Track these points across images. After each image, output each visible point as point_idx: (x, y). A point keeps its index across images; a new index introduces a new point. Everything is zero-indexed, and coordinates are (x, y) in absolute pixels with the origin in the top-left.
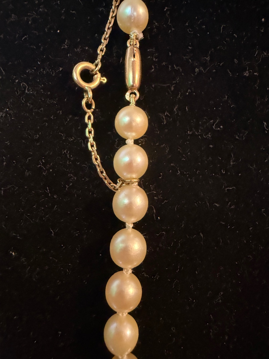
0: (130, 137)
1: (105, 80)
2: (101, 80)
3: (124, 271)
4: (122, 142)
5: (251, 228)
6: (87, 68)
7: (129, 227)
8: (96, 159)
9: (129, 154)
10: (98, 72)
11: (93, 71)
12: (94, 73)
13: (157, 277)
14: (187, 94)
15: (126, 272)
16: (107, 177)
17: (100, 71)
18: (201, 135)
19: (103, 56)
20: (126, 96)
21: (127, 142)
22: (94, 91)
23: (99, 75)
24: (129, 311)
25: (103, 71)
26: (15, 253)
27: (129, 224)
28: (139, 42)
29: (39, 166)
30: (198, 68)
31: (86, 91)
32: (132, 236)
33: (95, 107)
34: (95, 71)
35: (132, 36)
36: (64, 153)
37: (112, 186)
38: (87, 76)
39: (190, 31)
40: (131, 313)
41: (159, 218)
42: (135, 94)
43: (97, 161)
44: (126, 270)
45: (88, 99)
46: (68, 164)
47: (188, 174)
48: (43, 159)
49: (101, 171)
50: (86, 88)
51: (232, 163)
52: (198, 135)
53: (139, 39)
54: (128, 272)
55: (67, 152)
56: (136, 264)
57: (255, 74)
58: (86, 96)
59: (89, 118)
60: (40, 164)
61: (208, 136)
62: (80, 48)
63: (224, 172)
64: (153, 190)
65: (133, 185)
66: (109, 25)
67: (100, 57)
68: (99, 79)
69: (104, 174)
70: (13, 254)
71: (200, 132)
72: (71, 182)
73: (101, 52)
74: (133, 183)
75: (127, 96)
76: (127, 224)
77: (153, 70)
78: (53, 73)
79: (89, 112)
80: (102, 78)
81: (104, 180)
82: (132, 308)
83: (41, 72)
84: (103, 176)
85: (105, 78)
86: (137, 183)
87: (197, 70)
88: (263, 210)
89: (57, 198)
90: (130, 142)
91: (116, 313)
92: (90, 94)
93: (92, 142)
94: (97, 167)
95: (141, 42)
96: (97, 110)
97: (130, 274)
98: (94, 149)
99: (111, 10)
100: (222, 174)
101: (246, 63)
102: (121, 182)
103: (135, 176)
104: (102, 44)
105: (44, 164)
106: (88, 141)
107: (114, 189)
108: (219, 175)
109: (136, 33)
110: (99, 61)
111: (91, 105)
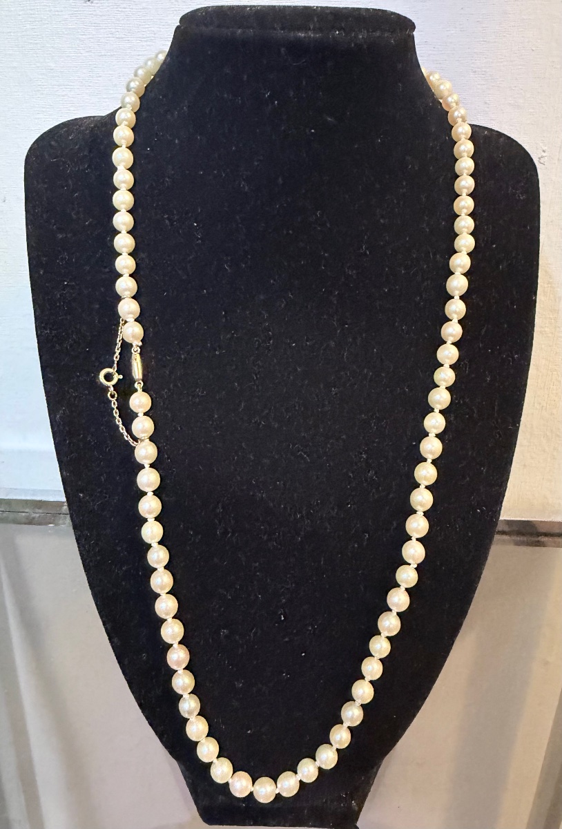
0: (140, 412)
2: (119, 378)
3: (147, 494)
4: (135, 415)
6: (108, 372)
7: (147, 467)
9: (141, 422)
11: (112, 373)
16: (131, 439)
17: (117, 372)
19: (118, 362)
20: (135, 386)
21: (138, 415)
22: (114, 386)
23: (117, 374)
24: (155, 517)
25: (119, 372)
27: (147, 465)
28: (139, 348)
31: (110, 387)
32: (150, 472)
33: (118, 395)
34: (114, 373)
35: (134, 345)
37: (134, 444)
38: (108, 377)
40: (156, 519)
42: (140, 383)
45: (111, 392)
49: (127, 435)
50: (109, 385)
53: (139, 346)
54: (150, 494)
56: (155, 488)
58: (110, 390)
59: (114, 404)
66: (119, 339)
67: (116, 363)
68: (117, 377)
69: (129, 437)
73: (116, 359)
74: (146, 440)
76: (145, 465)
79: (114, 400)
80: (119, 376)
81: (129, 441)
82: (156, 515)
84: (128, 439)
85: (121, 376)
86: (148, 440)
90: (141, 415)
92: (113, 389)
93: (118, 419)
94: (124, 434)
95: (141, 348)
96: (119, 397)
97: (152, 495)
98: (120, 423)
102: (139, 441)
103: (147, 435)
104: (116, 353)
106: (116, 419)
107: (135, 446)
109: (136, 343)
110: (115, 365)
111: (114, 395)
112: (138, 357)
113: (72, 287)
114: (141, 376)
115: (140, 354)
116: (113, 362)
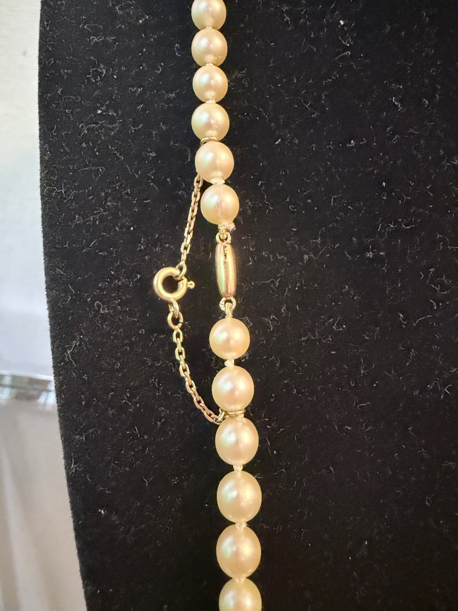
0: (230, 358)
1: (192, 285)
2: (188, 286)
3: (237, 526)
4: (220, 364)
5: (397, 454)
6: (170, 275)
7: (238, 470)
8: (191, 386)
9: (231, 379)
10: (184, 277)
11: (177, 276)
12: (179, 279)
13: (279, 528)
14: (297, 289)
15: (239, 526)
16: (206, 408)
17: (186, 276)
18: (319, 340)
19: (188, 255)
20: (220, 305)
21: (226, 363)
22: (179, 302)
23: (185, 280)
24: (248, 575)
25: (189, 276)
26: (104, 511)
27: (237, 466)
28: (231, 234)
29: (124, 401)
30: (307, 254)
31: (171, 304)
32: (242, 481)
33: (184, 319)
34: (180, 277)
35: (221, 228)
36: (152, 381)
37: (213, 418)
38: (171, 284)
39: (292, 208)
40: (251, 578)
41: (275, 452)
42: (230, 301)
43: (192, 389)
44: (239, 524)
45: (174, 314)
46: (158, 396)
47: (307, 392)
48: (128, 392)
49: (198, 400)
50: (171, 299)
51: (362, 372)
52: (315, 340)
53: (231, 230)
54: (241, 526)
55: (155, 381)
56: (251, 516)
57: (381, 253)
58: (171, 310)
59: (178, 336)
60: (125, 399)
61: (329, 340)
62: (160, 247)
63: (353, 384)
64: (265, 418)
65: (237, 417)
66: (192, 214)
67: (184, 257)
68: (185, 285)
69: (202, 404)
70: (103, 512)
71: (318, 336)
72: (163, 417)
73: (185, 250)
74: (237, 416)
75: (222, 306)
76: (235, 467)
77: (251, 263)
78: (130, 284)
79: (177, 329)
80: (188, 283)
81: (202, 411)
82: (251, 571)
83: (116, 283)
84: (201, 406)
85: (192, 282)
86: (243, 415)
87: (306, 257)
88: (410, 429)
89: (148, 439)
90: (230, 364)
91: (231, 578)
92: (177, 306)
93: (184, 366)
94: (193, 396)
95: (233, 234)
96: (187, 323)
97: (245, 528)
98: (187, 374)
99: (193, 193)
100: (351, 388)
101: (367, 241)
102: (224, 413)
103: (239, 407)
104: (185, 240)
105: (130, 399)
106: (179, 365)
107: (215, 421)
108: (347, 389)
109: (226, 226)
110: (183, 263)
111: (178, 319)
112: (229, 250)
113: (112, 120)
114: (232, 288)
115: (232, 244)
116: (179, 255)
